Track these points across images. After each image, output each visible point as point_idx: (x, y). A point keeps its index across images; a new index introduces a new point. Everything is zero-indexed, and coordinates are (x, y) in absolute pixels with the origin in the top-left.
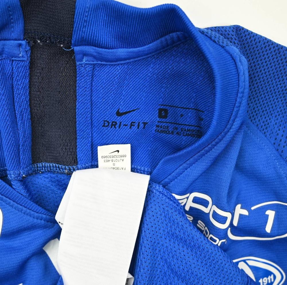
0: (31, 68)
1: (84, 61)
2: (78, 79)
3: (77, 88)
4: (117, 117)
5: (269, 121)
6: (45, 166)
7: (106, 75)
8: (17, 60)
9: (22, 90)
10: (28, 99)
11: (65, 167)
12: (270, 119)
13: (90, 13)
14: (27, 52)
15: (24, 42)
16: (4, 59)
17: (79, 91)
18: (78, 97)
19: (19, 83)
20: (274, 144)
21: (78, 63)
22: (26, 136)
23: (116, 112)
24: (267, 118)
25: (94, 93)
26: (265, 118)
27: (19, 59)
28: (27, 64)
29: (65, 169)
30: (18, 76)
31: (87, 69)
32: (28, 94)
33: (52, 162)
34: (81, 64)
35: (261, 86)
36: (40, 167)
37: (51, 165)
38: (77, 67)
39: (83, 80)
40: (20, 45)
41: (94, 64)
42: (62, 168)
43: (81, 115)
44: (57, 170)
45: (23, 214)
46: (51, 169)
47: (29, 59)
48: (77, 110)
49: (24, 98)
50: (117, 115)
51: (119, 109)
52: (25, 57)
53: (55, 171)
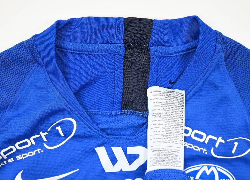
0: (124, 59)
1: (155, 56)
2: (151, 65)
3: (150, 70)
4: (170, 84)
5: (246, 95)
6: (129, 111)
7: (166, 63)
8: (118, 55)
9: (120, 71)
10: (122, 75)
11: (141, 112)
12: (247, 94)
13: (160, 27)
14: (123, 50)
15: (123, 45)
16: (110, 54)
17: (151, 72)
18: (150, 75)
19: (118, 67)
20: (247, 107)
21: (152, 57)
22: (118, 95)
23: (169, 82)
24: (246, 93)
25: (159, 73)
26: (245, 93)
27: (119, 54)
28: (123, 57)
29: (141, 114)
30: (118, 63)
31: (156, 60)
32: (122, 73)
33: (133, 110)
34: (153, 57)
35: (245, 74)
36: (126, 112)
37: (133, 111)
38: (151, 59)
39: (154, 66)
40: (120, 46)
41: (160, 57)
42: (139, 113)
43: (151, 85)
44: (136, 114)
45: (88, 127)
46: (132, 113)
47: (124, 54)
48: (149, 82)
49: (120, 75)
50: (169, 84)
51: (170, 81)
52: (122, 53)
53: (134, 115)
